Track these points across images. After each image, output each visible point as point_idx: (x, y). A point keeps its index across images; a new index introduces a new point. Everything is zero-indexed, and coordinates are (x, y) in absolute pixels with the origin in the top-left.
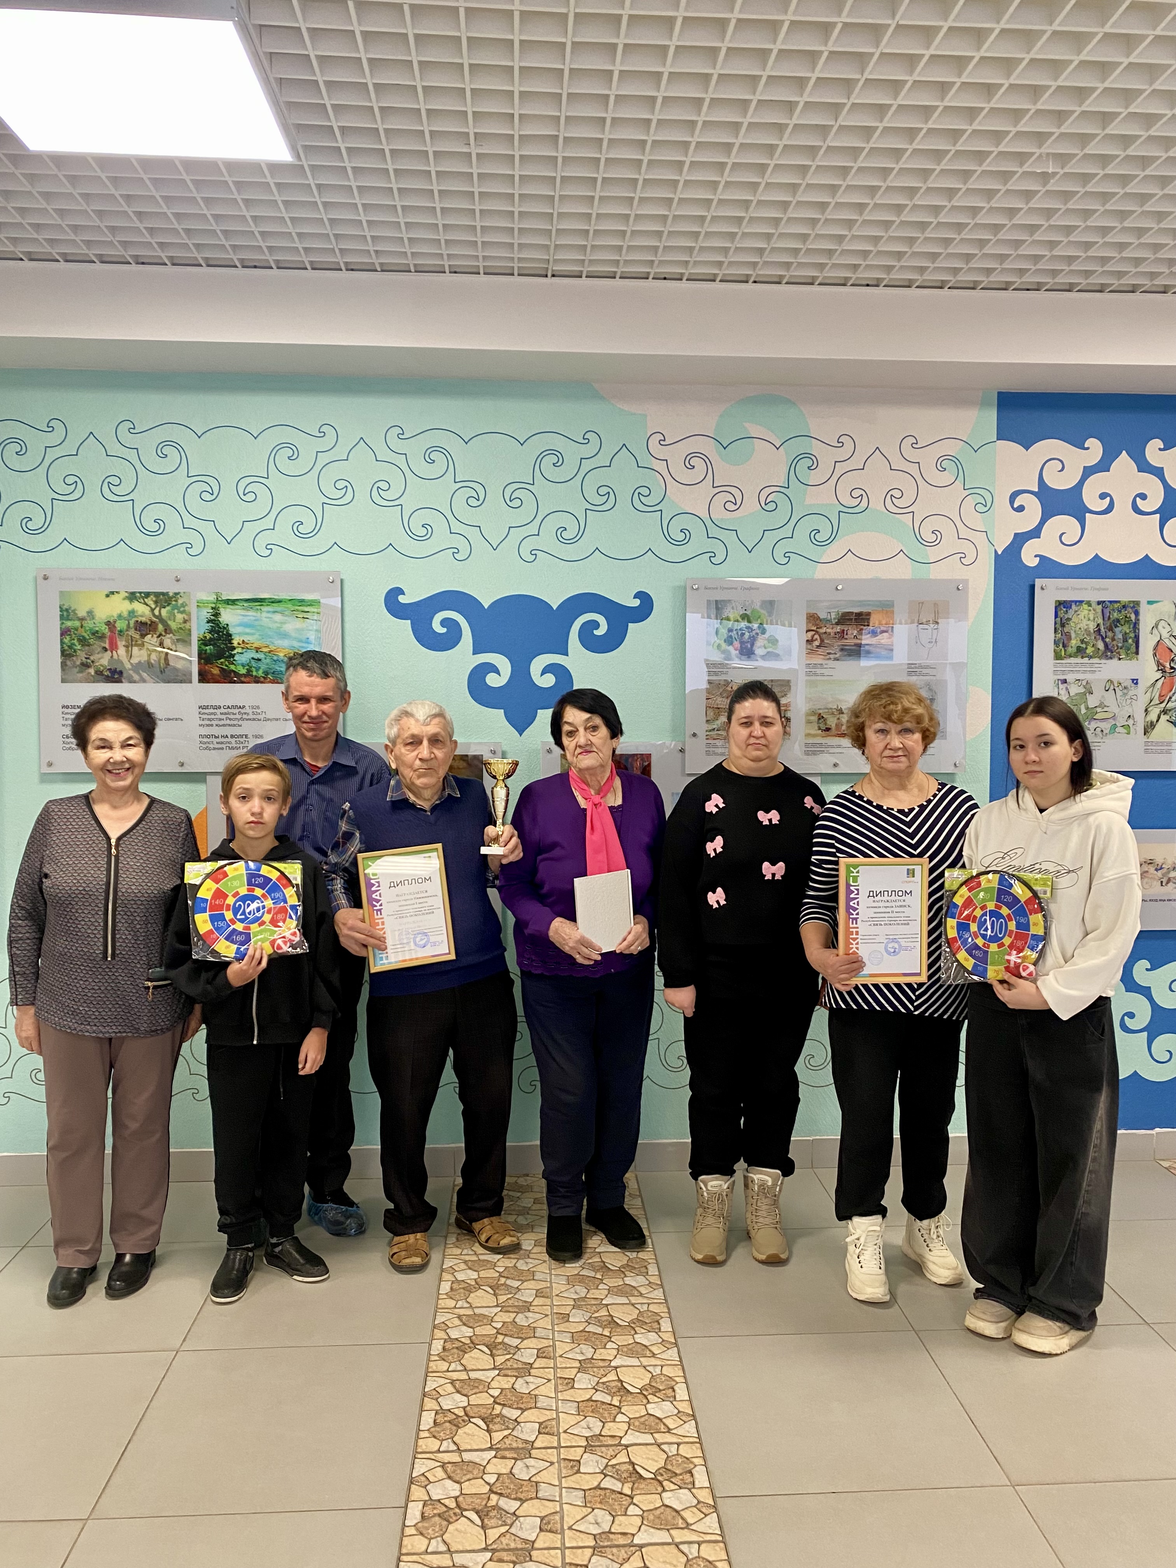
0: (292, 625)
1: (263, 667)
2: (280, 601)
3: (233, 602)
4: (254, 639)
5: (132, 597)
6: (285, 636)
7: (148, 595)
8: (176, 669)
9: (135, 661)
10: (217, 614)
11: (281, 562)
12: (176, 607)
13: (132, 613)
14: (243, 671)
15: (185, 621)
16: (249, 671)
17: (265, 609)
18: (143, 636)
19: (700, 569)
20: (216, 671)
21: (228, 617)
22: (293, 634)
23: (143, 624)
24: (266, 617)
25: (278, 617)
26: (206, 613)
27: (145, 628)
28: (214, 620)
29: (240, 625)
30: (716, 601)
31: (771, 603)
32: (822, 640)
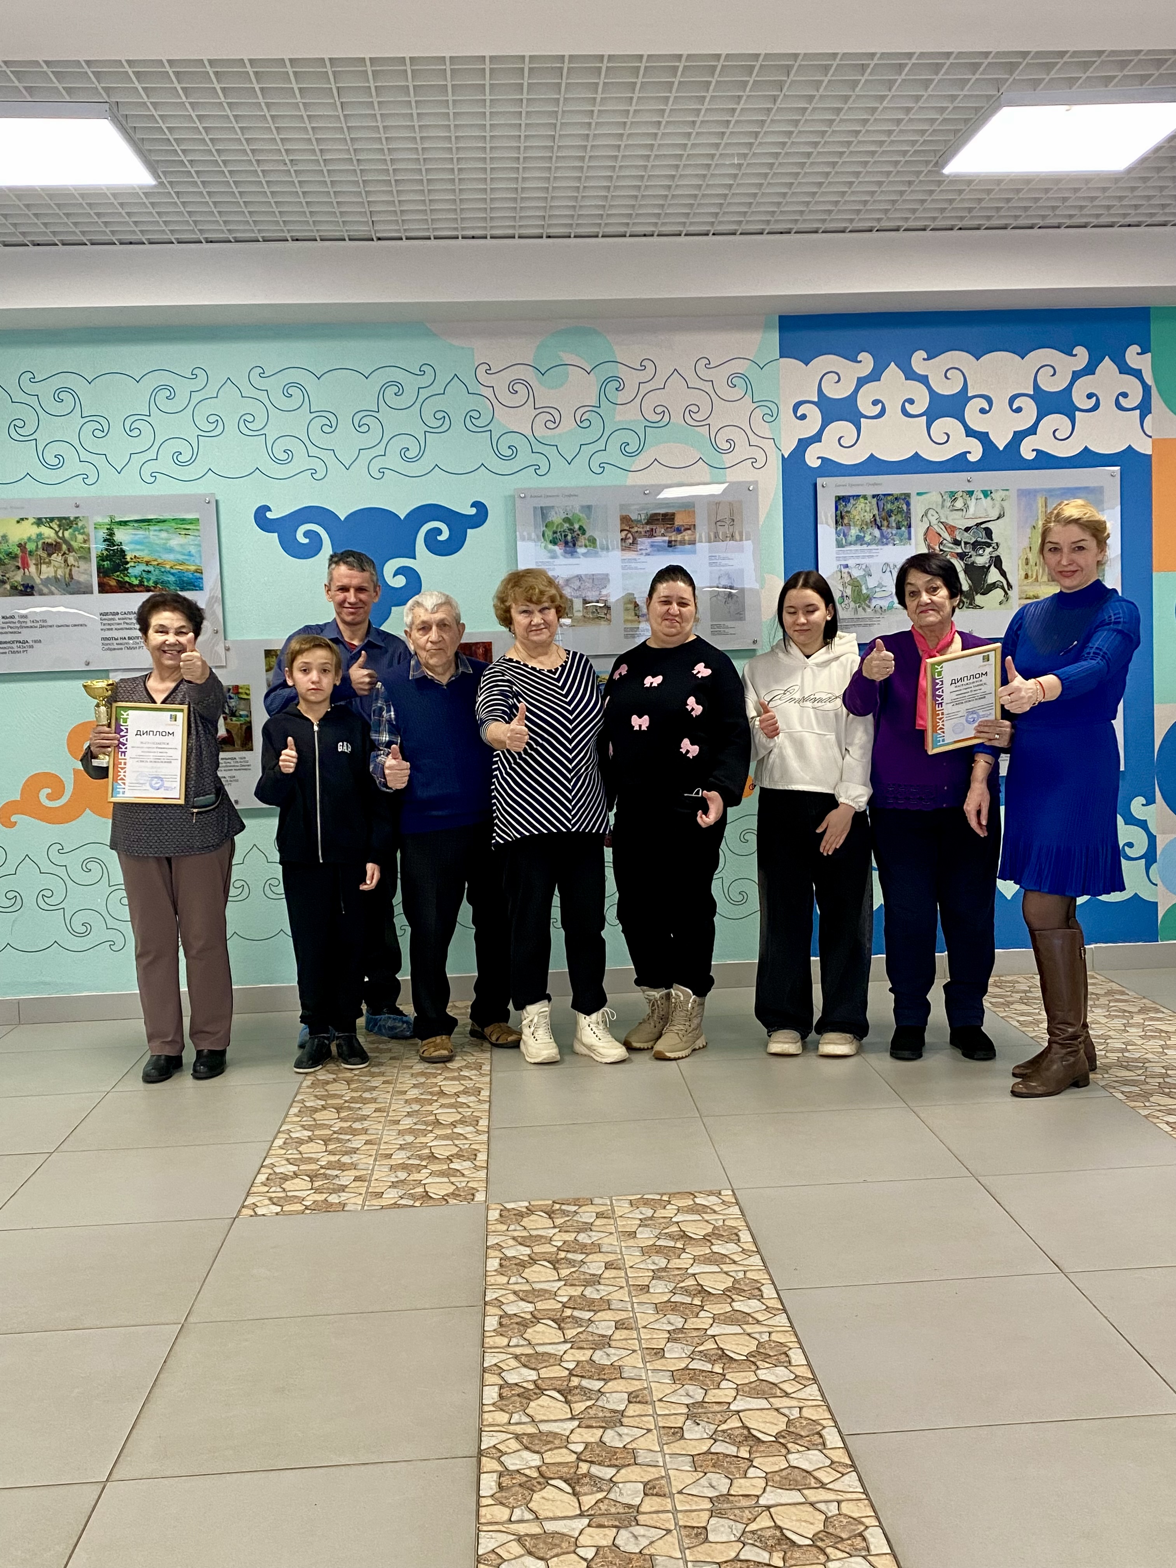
0: (176, 541)
1: (153, 578)
2: (164, 521)
3: (124, 523)
4: (145, 555)
5: (39, 522)
6: (171, 550)
7: (52, 520)
8: (78, 582)
9: (43, 576)
10: (112, 534)
11: (164, 488)
12: (76, 530)
13: (40, 535)
14: (136, 582)
15: (85, 541)
16: (141, 582)
17: (151, 528)
18: (50, 555)
19: (528, 481)
20: (113, 583)
21: (121, 535)
22: (177, 548)
23: (51, 545)
24: (154, 535)
25: (164, 535)
26: (102, 533)
27: (51, 548)
28: (110, 540)
29: (131, 543)
30: (542, 508)
31: (589, 507)
32: (634, 539)
